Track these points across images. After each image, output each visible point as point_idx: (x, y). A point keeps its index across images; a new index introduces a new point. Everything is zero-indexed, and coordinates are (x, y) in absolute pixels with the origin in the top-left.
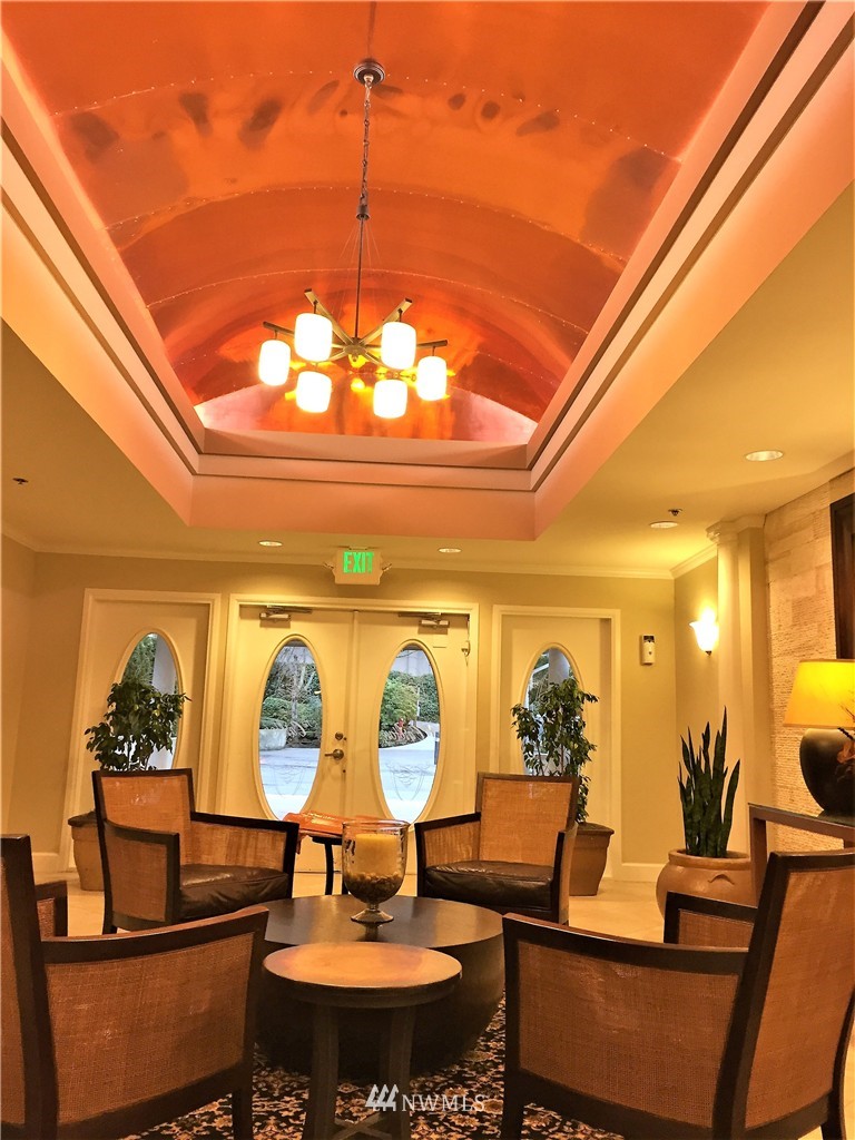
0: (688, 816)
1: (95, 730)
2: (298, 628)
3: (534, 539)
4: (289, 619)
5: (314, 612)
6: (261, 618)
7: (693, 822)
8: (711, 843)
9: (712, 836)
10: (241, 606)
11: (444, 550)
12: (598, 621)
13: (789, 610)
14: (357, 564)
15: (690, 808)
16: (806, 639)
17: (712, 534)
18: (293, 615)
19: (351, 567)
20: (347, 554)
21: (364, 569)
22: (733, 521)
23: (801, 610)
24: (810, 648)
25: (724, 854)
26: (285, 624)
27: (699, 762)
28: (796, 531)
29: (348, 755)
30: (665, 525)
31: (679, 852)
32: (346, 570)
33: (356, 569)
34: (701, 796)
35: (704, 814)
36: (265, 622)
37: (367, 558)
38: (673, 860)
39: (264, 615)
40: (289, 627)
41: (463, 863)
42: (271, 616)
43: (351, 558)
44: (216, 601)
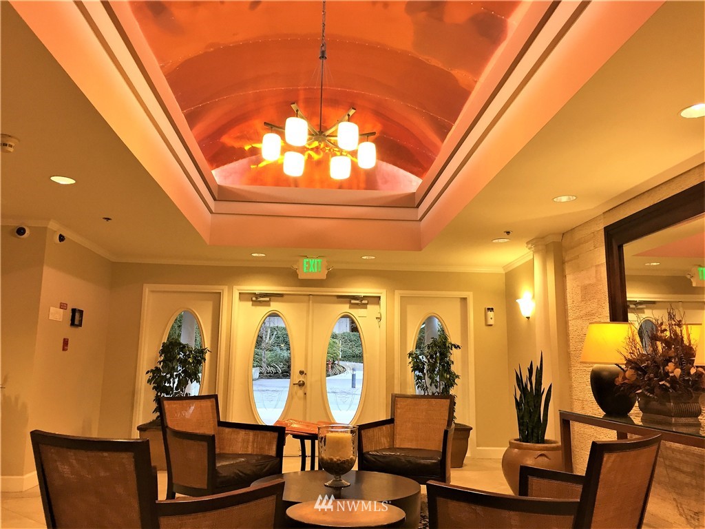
0: (520, 419)
1: (152, 371)
2: (275, 306)
3: (420, 250)
4: (270, 301)
5: (285, 297)
6: (252, 300)
7: (523, 422)
8: (535, 435)
9: (535, 430)
10: (240, 293)
11: (365, 258)
12: (459, 300)
13: (579, 292)
14: (312, 267)
15: (522, 414)
16: (590, 309)
17: (530, 246)
18: (272, 298)
19: (308, 268)
20: (306, 260)
21: (316, 270)
22: (543, 238)
23: (587, 292)
24: (593, 314)
25: (543, 441)
26: (267, 304)
27: (526, 385)
28: (582, 244)
29: (308, 384)
30: (501, 241)
31: (515, 440)
32: (305, 270)
33: (311, 269)
34: (529, 406)
35: (530, 417)
36: (255, 303)
37: (318, 262)
38: (512, 445)
39: (254, 299)
40: (269, 305)
41: (385, 449)
42: (258, 299)
43: (308, 263)
44: (225, 290)
